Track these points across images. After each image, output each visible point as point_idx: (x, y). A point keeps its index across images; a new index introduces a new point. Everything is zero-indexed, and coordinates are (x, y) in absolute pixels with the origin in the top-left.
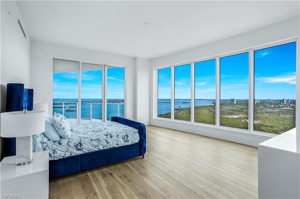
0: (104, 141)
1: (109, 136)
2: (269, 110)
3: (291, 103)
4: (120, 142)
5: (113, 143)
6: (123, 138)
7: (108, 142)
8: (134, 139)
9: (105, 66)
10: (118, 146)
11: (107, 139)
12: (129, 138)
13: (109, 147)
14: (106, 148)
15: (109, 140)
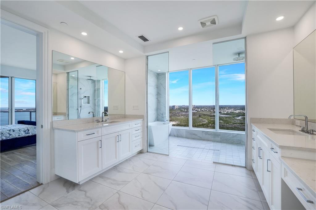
0: (6, 134)
1: (12, 130)
2: (184, 113)
3: (196, 108)
4: (22, 134)
5: (15, 135)
6: (24, 131)
7: (11, 135)
8: (34, 132)
9: (12, 78)
10: (20, 137)
11: (10, 132)
12: (30, 131)
13: (11, 137)
14: (8, 138)
15: (12, 133)
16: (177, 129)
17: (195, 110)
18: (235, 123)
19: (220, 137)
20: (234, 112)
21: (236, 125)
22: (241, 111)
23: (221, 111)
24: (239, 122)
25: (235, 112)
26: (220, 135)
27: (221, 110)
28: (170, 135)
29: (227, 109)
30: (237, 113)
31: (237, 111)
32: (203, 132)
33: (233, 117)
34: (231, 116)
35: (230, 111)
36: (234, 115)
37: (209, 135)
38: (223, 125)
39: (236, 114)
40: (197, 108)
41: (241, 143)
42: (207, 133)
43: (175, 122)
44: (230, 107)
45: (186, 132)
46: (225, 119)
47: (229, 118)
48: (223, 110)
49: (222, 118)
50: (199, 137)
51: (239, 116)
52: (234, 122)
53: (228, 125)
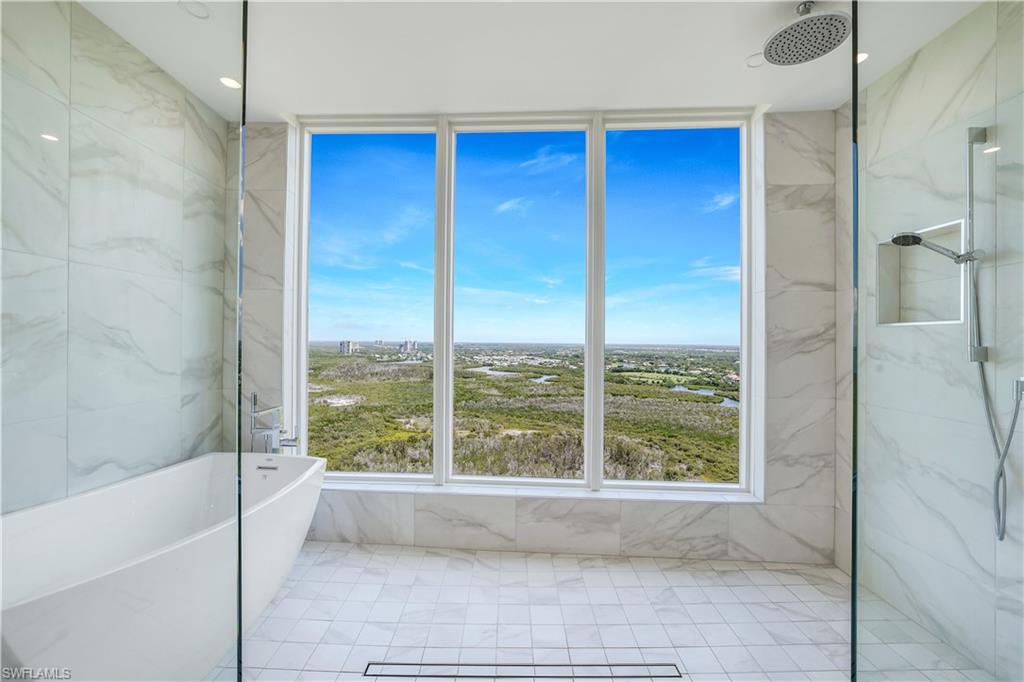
3: (418, 350)
16: (356, 492)
17: (415, 356)
18: (532, 396)
19: (617, 526)
20: (529, 363)
21: (533, 400)
22: (547, 360)
23: (494, 359)
24: (540, 392)
25: (532, 362)
26: (618, 519)
27: (495, 357)
28: (312, 537)
29: (510, 355)
30: (535, 366)
31: (537, 361)
32: (522, 502)
33: (527, 378)
34: (520, 375)
35: (517, 360)
36: (528, 371)
37: (557, 518)
38: (498, 403)
39: (535, 369)
40: (423, 352)
41: (725, 553)
42: (544, 509)
43: (350, 398)
44: (519, 349)
45: (416, 510)
46: (504, 384)
47: (516, 380)
48: (499, 357)
49: (497, 383)
50: (499, 535)
51: (539, 374)
52: (529, 393)
53: (512, 400)
